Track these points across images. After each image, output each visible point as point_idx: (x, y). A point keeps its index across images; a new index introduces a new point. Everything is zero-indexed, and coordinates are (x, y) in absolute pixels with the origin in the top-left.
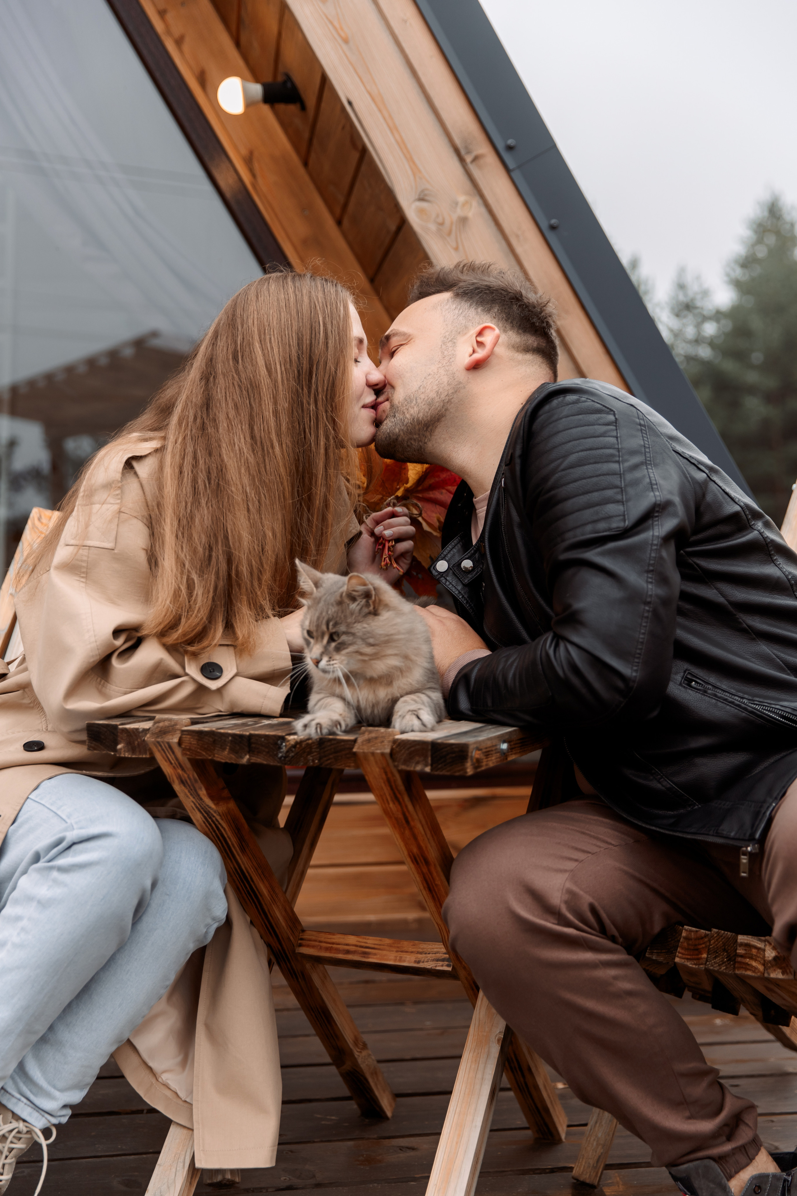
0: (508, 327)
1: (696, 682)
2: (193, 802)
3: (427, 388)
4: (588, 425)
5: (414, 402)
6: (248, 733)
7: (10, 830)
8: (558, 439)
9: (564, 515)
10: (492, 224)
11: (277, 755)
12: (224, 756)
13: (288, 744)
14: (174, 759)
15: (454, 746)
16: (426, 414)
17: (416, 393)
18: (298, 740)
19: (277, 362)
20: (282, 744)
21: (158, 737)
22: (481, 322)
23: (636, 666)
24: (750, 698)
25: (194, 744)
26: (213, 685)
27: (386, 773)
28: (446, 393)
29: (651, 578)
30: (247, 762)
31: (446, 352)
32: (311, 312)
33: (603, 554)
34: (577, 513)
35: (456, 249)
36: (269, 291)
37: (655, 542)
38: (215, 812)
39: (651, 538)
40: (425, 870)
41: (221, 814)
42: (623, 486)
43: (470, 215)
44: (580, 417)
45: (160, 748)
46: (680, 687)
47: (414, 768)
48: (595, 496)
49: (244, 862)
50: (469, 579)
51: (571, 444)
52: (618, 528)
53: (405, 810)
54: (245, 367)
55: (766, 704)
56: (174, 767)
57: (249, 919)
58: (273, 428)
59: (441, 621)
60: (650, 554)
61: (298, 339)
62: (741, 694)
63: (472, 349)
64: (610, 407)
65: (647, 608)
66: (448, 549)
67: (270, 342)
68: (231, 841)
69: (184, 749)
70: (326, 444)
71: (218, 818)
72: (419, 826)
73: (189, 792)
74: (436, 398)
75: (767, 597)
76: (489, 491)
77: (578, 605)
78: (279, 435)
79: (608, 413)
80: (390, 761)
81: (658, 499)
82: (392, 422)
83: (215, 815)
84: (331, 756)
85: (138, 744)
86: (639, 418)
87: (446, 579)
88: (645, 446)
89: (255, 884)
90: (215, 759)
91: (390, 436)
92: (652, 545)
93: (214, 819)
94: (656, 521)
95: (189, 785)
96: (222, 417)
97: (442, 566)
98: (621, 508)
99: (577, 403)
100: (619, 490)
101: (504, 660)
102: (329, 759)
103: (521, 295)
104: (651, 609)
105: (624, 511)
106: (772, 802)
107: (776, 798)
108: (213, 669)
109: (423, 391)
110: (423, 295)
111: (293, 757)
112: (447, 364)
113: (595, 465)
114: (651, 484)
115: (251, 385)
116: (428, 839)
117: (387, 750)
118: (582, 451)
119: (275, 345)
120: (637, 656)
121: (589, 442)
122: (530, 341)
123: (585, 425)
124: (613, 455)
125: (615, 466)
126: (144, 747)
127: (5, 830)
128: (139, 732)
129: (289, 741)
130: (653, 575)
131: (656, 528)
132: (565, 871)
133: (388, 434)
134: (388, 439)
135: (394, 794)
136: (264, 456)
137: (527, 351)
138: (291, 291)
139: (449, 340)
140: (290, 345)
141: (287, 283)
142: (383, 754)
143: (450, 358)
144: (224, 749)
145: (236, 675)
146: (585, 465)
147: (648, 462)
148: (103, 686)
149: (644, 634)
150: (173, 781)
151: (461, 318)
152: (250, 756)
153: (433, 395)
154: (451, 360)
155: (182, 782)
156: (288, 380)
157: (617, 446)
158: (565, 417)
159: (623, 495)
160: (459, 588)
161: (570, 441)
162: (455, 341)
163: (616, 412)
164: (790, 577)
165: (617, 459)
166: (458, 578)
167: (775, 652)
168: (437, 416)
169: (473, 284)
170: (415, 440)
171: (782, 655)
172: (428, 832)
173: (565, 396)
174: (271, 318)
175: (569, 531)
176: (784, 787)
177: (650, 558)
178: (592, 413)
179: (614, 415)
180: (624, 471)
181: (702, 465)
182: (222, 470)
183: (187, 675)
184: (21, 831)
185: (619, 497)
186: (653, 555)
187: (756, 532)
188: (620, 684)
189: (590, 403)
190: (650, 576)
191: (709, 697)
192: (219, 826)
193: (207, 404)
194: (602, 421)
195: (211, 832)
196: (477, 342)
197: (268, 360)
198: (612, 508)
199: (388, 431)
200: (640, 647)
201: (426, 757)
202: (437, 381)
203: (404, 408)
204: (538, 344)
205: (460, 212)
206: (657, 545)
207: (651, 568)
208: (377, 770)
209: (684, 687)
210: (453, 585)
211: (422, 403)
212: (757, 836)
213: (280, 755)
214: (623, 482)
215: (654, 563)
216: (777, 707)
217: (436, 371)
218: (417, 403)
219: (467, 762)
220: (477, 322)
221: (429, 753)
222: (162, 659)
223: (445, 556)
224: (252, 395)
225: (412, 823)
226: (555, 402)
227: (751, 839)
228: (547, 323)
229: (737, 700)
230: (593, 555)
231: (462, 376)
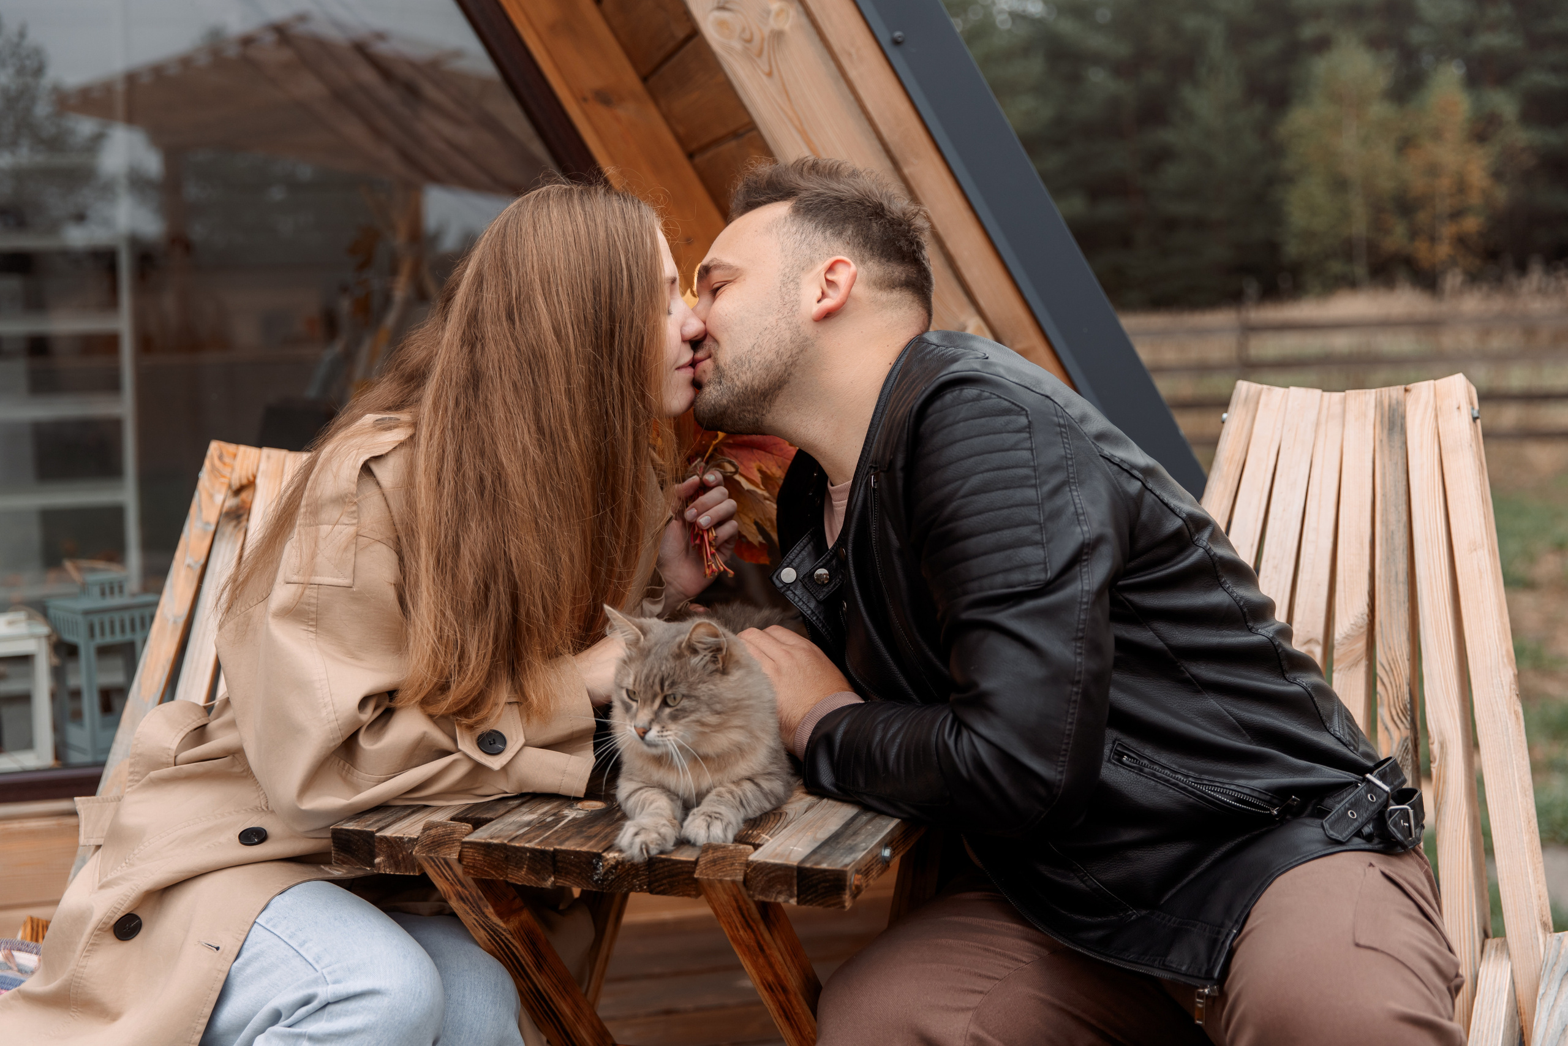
0: (867, 255)
1: (1129, 756)
2: (475, 919)
3: (763, 347)
4: (994, 433)
5: (747, 366)
6: (552, 849)
7: (233, 968)
8: (955, 451)
9: (967, 558)
10: (817, 39)
11: (591, 877)
12: (521, 876)
13: (606, 863)
14: (452, 876)
15: (827, 873)
16: (763, 381)
17: (749, 353)
18: (620, 859)
19: (568, 322)
20: (598, 864)
21: (430, 851)
22: (831, 253)
23: (1061, 766)
24: (1197, 775)
25: (479, 860)
26: (495, 763)
27: (737, 901)
28: (789, 354)
29: (1080, 648)
30: (551, 886)
31: (787, 297)
32: (609, 250)
33: (1020, 616)
34: (984, 558)
35: (770, 74)
36: (550, 221)
37: (1085, 600)
38: (505, 930)
39: (1080, 594)
40: (782, 998)
41: (513, 932)
42: (1042, 521)
43: (787, 27)
44: (983, 420)
45: (433, 864)
46: (1109, 765)
47: (775, 899)
48: (1007, 535)
49: (542, 982)
50: (825, 593)
51: (972, 460)
52: (1037, 581)
53: (760, 938)
54: (525, 332)
55: (1218, 784)
56: (451, 884)
57: (544, 1039)
58: (566, 413)
59: (788, 652)
60: (1079, 616)
61: (594, 289)
62: (1184, 771)
63: (821, 290)
64: (1021, 405)
65: (1075, 689)
66: (795, 551)
67: (558, 295)
68: (524, 960)
69: (465, 867)
70: (634, 427)
71: (509, 937)
72: (777, 954)
73: (470, 909)
74: (776, 361)
75: (1215, 636)
76: (851, 481)
77: (988, 684)
78: (574, 424)
79: (1018, 414)
80: (743, 890)
81: (1087, 536)
82: (718, 390)
83: (504, 933)
84: (665, 881)
85: (403, 857)
86: (1057, 416)
87: (794, 593)
88: (1066, 458)
89: (554, 1004)
90: (508, 880)
91: (715, 409)
92: (1081, 603)
93: (503, 937)
94: (1085, 566)
95: (471, 903)
96: (497, 402)
97: (788, 575)
98: (1041, 552)
99: (978, 400)
100: (1037, 527)
101: (881, 727)
102: (662, 885)
103: (883, 209)
104: (1080, 691)
105: (1045, 558)
106: (1232, 927)
107: (1237, 921)
108: (494, 740)
109: (759, 351)
110: (750, 206)
111: (613, 880)
112: (790, 314)
113: (1005, 491)
114: (1077, 514)
115: (534, 355)
116: (788, 968)
117: (740, 878)
118: (988, 471)
119: (563, 298)
120: (1063, 753)
121: (996, 459)
122: (896, 273)
123: (990, 434)
124: (1027, 477)
125: (1030, 493)
126: (411, 861)
127: (226, 969)
128: (404, 843)
129: (607, 860)
130: (1082, 643)
131: (1085, 577)
132: (968, 1009)
133: (713, 405)
134: (712, 411)
135: (747, 921)
136: (555, 454)
137: (893, 288)
138: (580, 219)
139: (790, 279)
140: (584, 299)
141: (573, 207)
142: (734, 882)
143: (793, 306)
144: (521, 868)
145: (525, 745)
146: (993, 491)
147: (1071, 480)
148: (348, 771)
149: (1071, 723)
150: (450, 897)
151: (804, 247)
152: (555, 878)
153: (771, 356)
154: (794, 309)
155: (461, 898)
156: (583, 346)
157: (1032, 464)
158: (964, 421)
159: (1042, 534)
160: (812, 605)
161: (971, 456)
162: (798, 281)
163: (1029, 412)
164: (1242, 603)
165: (1033, 482)
166: (810, 592)
167: (1226, 706)
168: (778, 384)
169: (818, 195)
170: (749, 411)
171: (1235, 711)
172: (788, 958)
173: (962, 389)
174: (557, 262)
175: (973, 580)
176: (1246, 906)
177: (1079, 621)
178: (998, 415)
179: (1027, 416)
180: (1042, 499)
181: (1135, 469)
182: (499, 476)
183: (459, 751)
184: (249, 971)
185: (1038, 537)
186: (1082, 617)
187: (1201, 551)
188: (1042, 791)
189: (994, 401)
190: (1079, 645)
191: (1146, 777)
192: (510, 945)
193: (474, 380)
194: (1011, 427)
195: (498, 950)
196: (827, 280)
197: (555, 320)
198: (1029, 553)
199: (713, 402)
200: (1066, 741)
201: (790, 886)
202: (777, 338)
203: (733, 373)
204: (907, 276)
205: (773, 24)
206: (1087, 603)
207: (1080, 634)
208: (726, 897)
209: (1114, 764)
210: (804, 603)
211: (757, 367)
212: (1216, 974)
213: (596, 877)
214: (1042, 515)
215: (1084, 628)
216: (1232, 787)
217: (774, 324)
218: (750, 366)
219: (845, 894)
220: (826, 252)
221: (795, 881)
222: (425, 733)
223: (792, 561)
224: (536, 370)
225: (768, 952)
226: (949, 397)
227: (1208, 977)
228: (918, 243)
229: (1182, 782)
230: (1003, 617)
231: (809, 329)
